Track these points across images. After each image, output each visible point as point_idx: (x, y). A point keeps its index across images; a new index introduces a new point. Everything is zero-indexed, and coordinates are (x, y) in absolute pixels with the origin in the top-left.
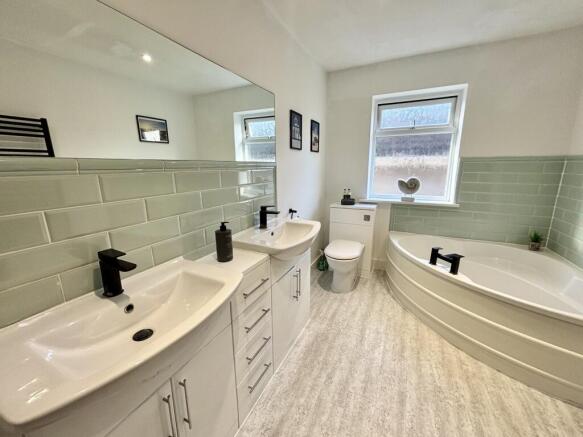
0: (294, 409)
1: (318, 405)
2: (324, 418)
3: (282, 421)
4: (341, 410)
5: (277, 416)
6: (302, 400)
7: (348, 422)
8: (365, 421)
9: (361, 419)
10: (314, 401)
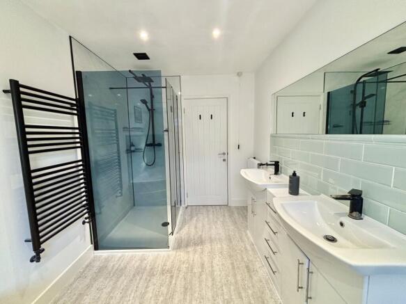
0: (250, 285)
1: (239, 293)
2: (232, 288)
3: (251, 276)
4: (226, 297)
5: (255, 278)
6: (250, 292)
7: (220, 292)
8: (210, 298)
9: (213, 297)
10: (243, 295)
